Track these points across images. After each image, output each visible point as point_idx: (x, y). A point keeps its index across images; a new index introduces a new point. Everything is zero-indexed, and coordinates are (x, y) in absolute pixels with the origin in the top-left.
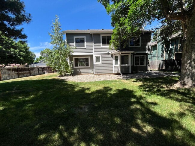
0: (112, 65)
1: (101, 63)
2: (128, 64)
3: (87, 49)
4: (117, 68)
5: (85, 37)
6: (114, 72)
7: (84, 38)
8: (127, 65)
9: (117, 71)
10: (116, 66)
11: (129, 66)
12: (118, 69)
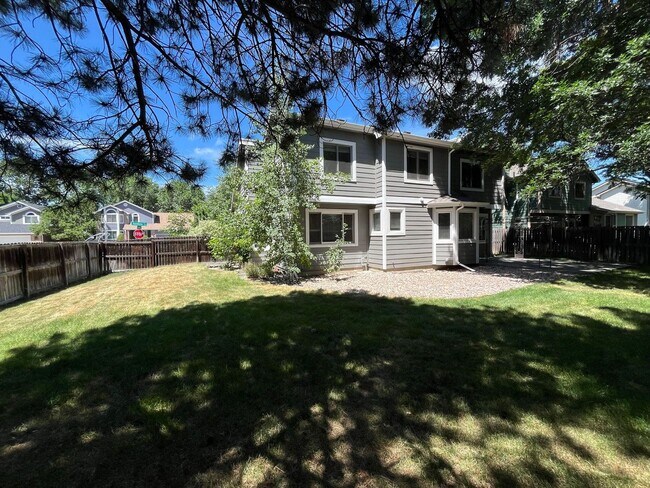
0: (429, 241)
1: (402, 231)
2: (472, 237)
3: (358, 184)
4: (447, 249)
5: (353, 145)
6: (435, 263)
7: (349, 148)
8: (470, 241)
9: (447, 259)
10: (445, 245)
11: (474, 244)
12: (451, 253)
